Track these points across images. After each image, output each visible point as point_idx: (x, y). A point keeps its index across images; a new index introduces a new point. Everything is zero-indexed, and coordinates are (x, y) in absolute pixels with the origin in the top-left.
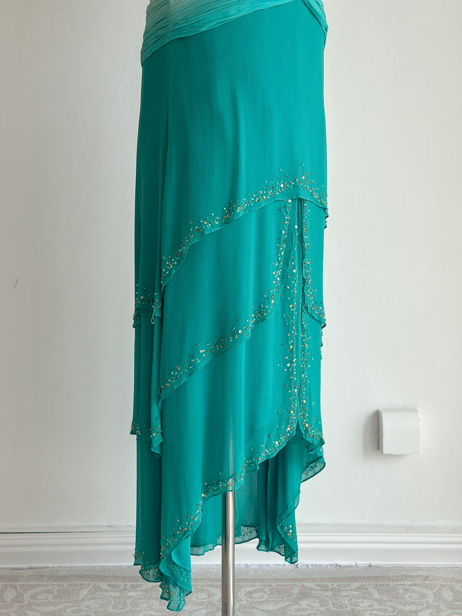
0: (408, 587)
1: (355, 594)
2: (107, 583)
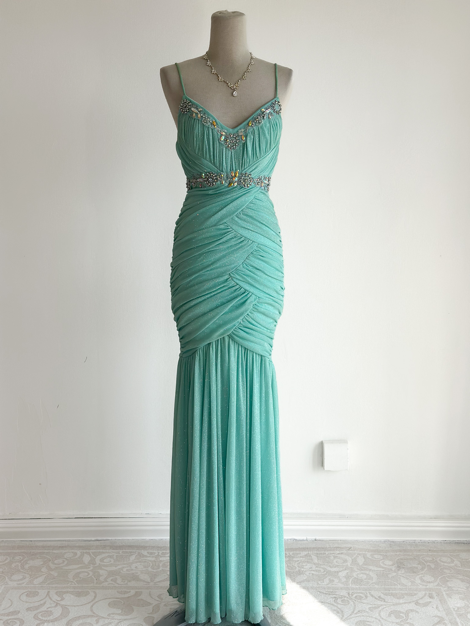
0: (337, 555)
1: (302, 560)
2: (147, 551)
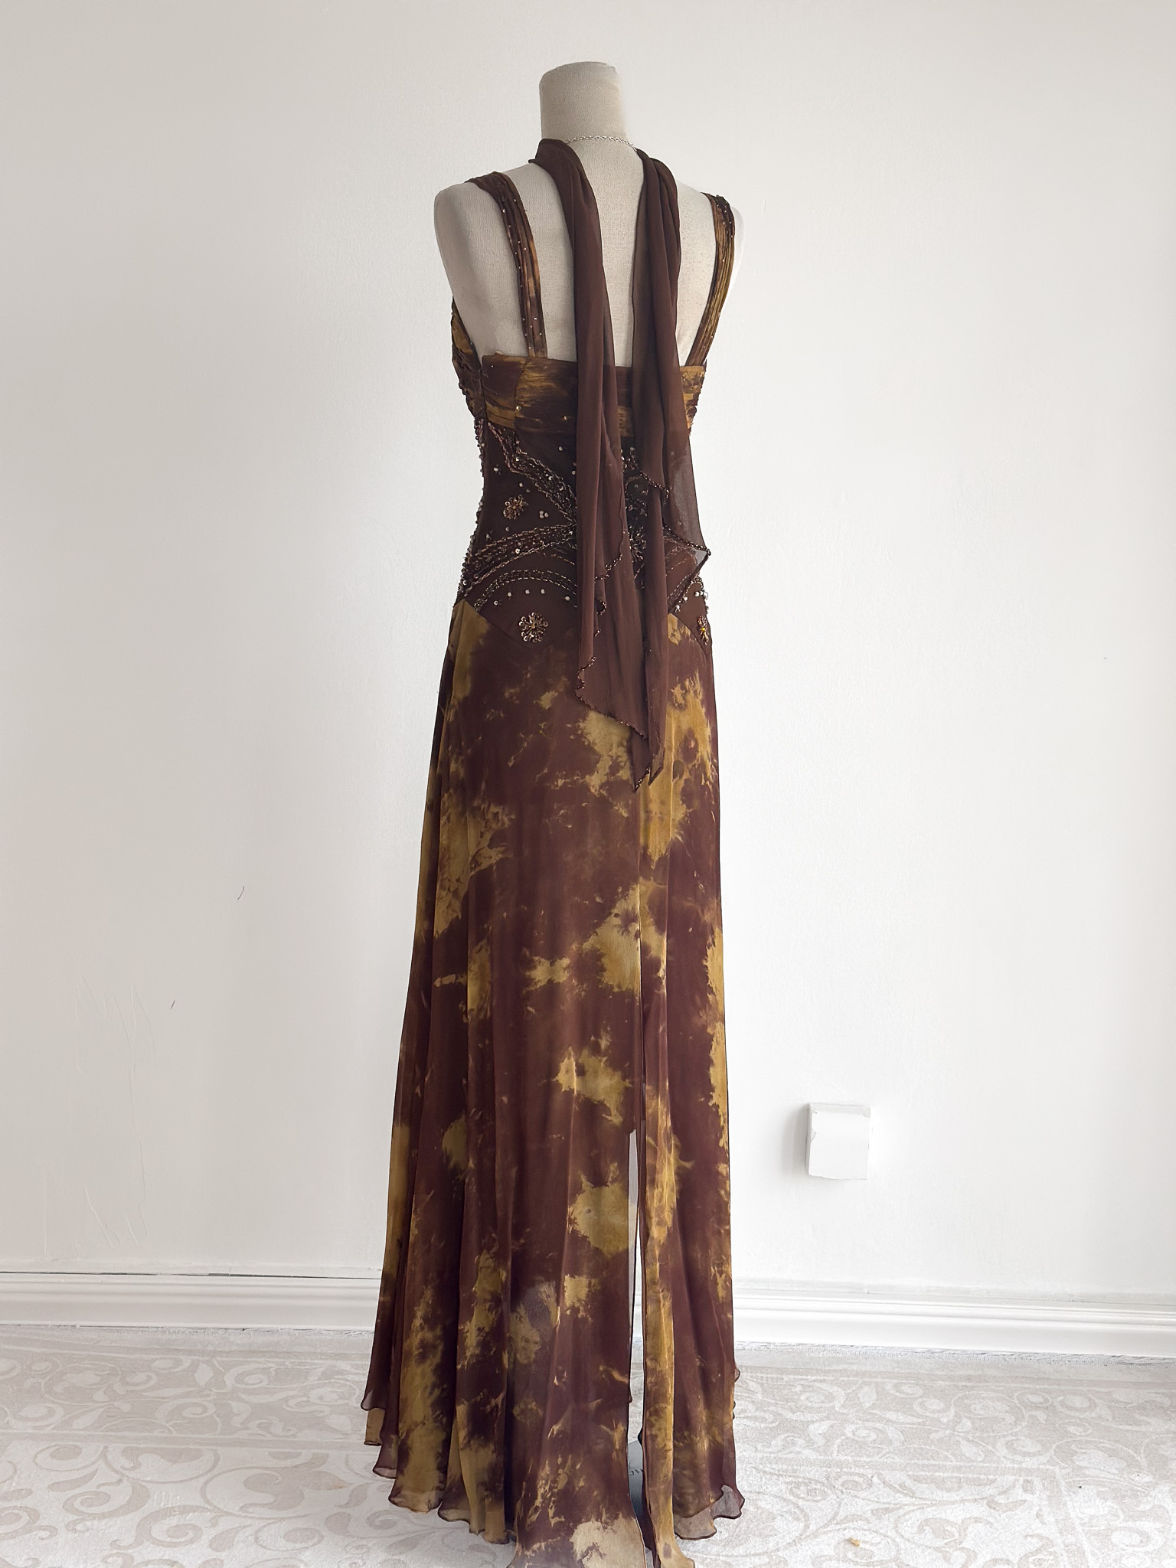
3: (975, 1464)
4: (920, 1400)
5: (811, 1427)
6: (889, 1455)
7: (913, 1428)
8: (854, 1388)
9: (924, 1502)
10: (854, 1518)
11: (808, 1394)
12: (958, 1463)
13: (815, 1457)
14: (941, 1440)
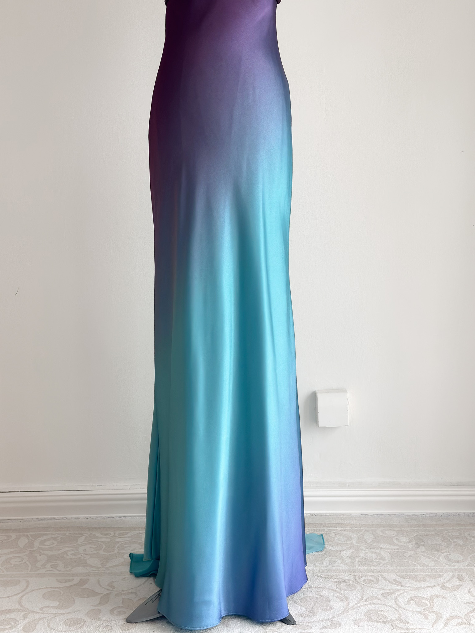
3: (430, 568)
4: (398, 537)
5: (342, 553)
6: (385, 565)
7: (395, 551)
8: (361, 533)
9: (408, 588)
10: (372, 598)
11: (338, 537)
12: (422, 568)
13: (346, 568)
14: (411, 556)
